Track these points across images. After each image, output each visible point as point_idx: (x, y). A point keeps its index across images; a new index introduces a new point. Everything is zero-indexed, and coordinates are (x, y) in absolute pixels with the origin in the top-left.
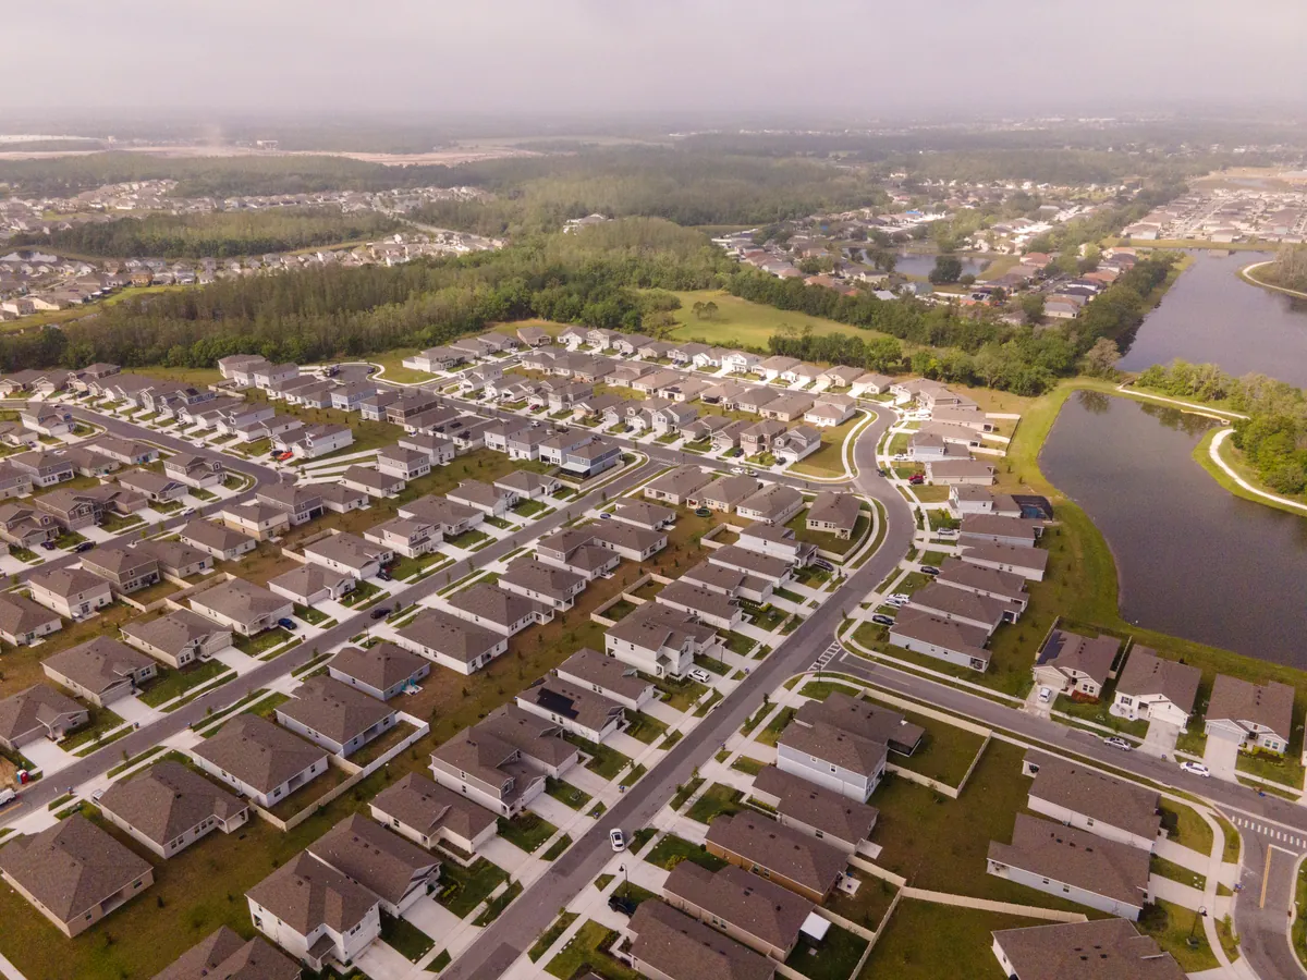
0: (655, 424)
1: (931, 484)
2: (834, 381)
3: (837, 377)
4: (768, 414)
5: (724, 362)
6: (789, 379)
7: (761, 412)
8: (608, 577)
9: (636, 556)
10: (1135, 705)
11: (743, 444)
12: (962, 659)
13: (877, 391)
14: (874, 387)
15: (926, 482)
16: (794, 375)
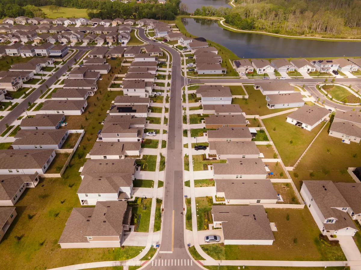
0: (71, 40)
1: (170, 41)
2: (118, 23)
3: (118, 21)
4: (106, 33)
5: (77, 22)
6: (103, 24)
7: (104, 32)
8: (101, 79)
9: (105, 72)
10: (262, 71)
11: (108, 40)
12: (220, 72)
13: (133, 24)
14: (131, 22)
15: (168, 41)
16: (104, 23)
